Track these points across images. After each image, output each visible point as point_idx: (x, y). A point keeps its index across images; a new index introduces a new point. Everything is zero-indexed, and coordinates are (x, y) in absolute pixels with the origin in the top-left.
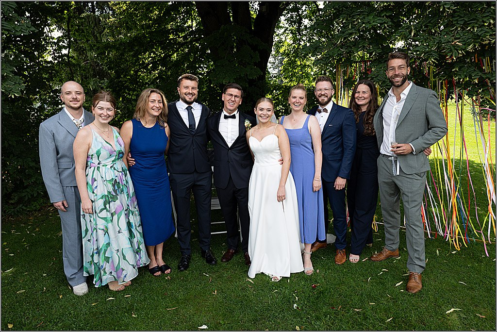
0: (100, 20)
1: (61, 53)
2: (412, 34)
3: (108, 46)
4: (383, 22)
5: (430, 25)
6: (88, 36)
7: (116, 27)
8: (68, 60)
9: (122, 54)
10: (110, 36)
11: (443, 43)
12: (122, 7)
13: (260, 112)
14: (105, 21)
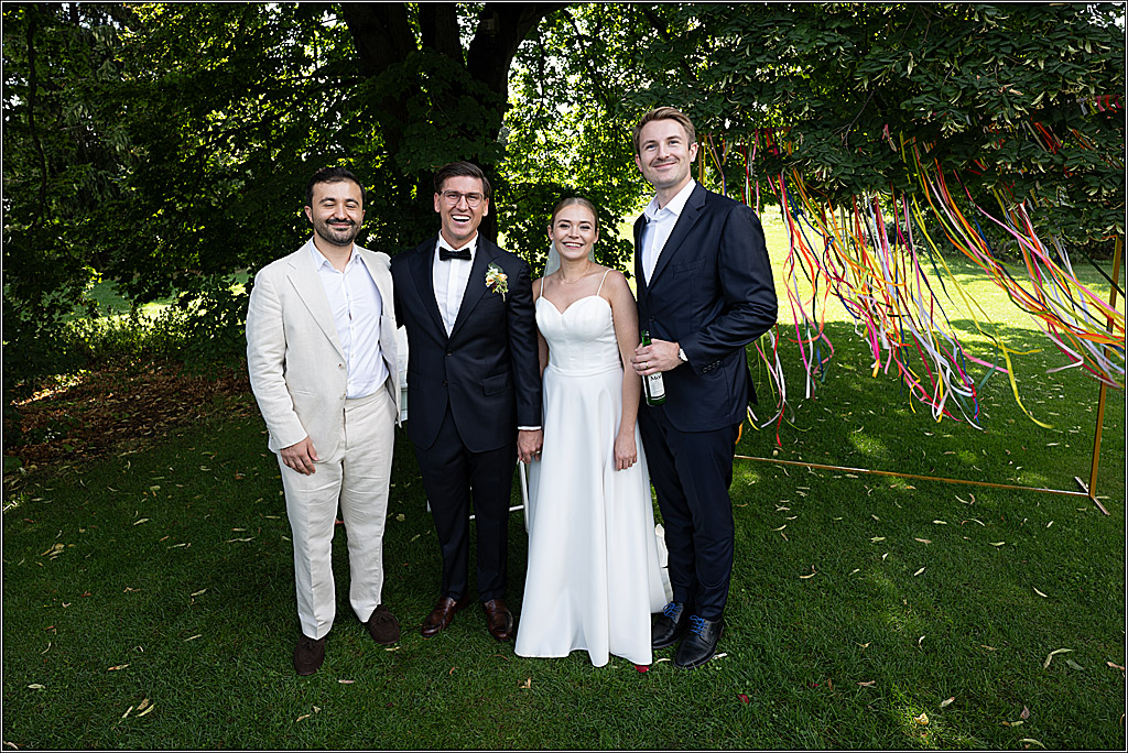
0: (93, 39)
1: (10, 105)
2: (910, 70)
3: (129, 92)
4: (837, 40)
5: (944, 52)
6: (79, 67)
7: (141, 52)
8: (31, 118)
9: (167, 110)
10: (127, 71)
11: (981, 90)
12: (153, 9)
13: (562, 233)
14: (105, 42)
